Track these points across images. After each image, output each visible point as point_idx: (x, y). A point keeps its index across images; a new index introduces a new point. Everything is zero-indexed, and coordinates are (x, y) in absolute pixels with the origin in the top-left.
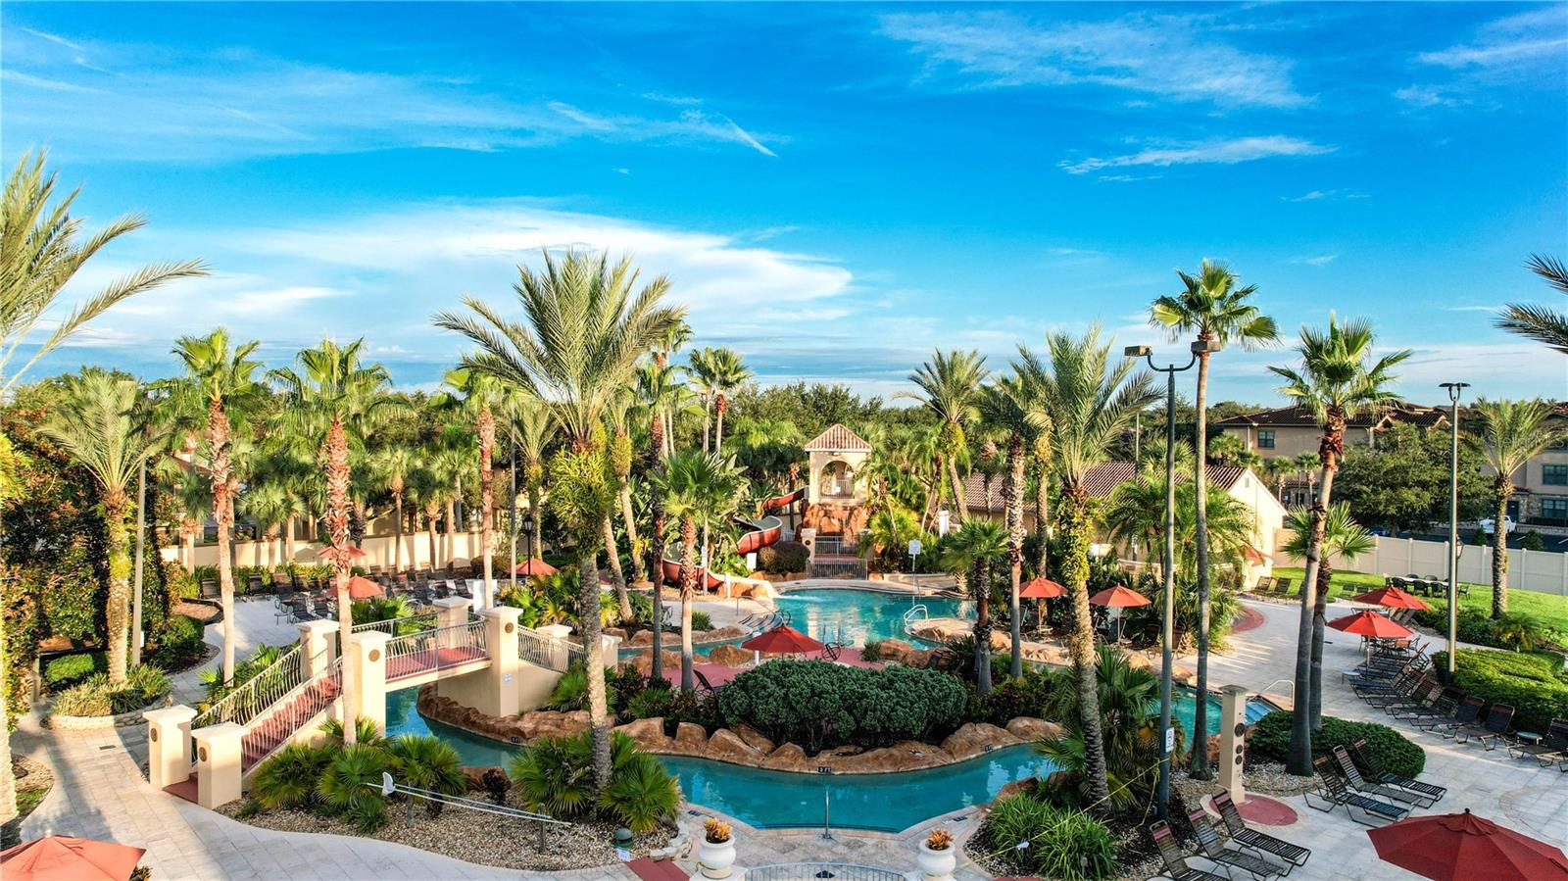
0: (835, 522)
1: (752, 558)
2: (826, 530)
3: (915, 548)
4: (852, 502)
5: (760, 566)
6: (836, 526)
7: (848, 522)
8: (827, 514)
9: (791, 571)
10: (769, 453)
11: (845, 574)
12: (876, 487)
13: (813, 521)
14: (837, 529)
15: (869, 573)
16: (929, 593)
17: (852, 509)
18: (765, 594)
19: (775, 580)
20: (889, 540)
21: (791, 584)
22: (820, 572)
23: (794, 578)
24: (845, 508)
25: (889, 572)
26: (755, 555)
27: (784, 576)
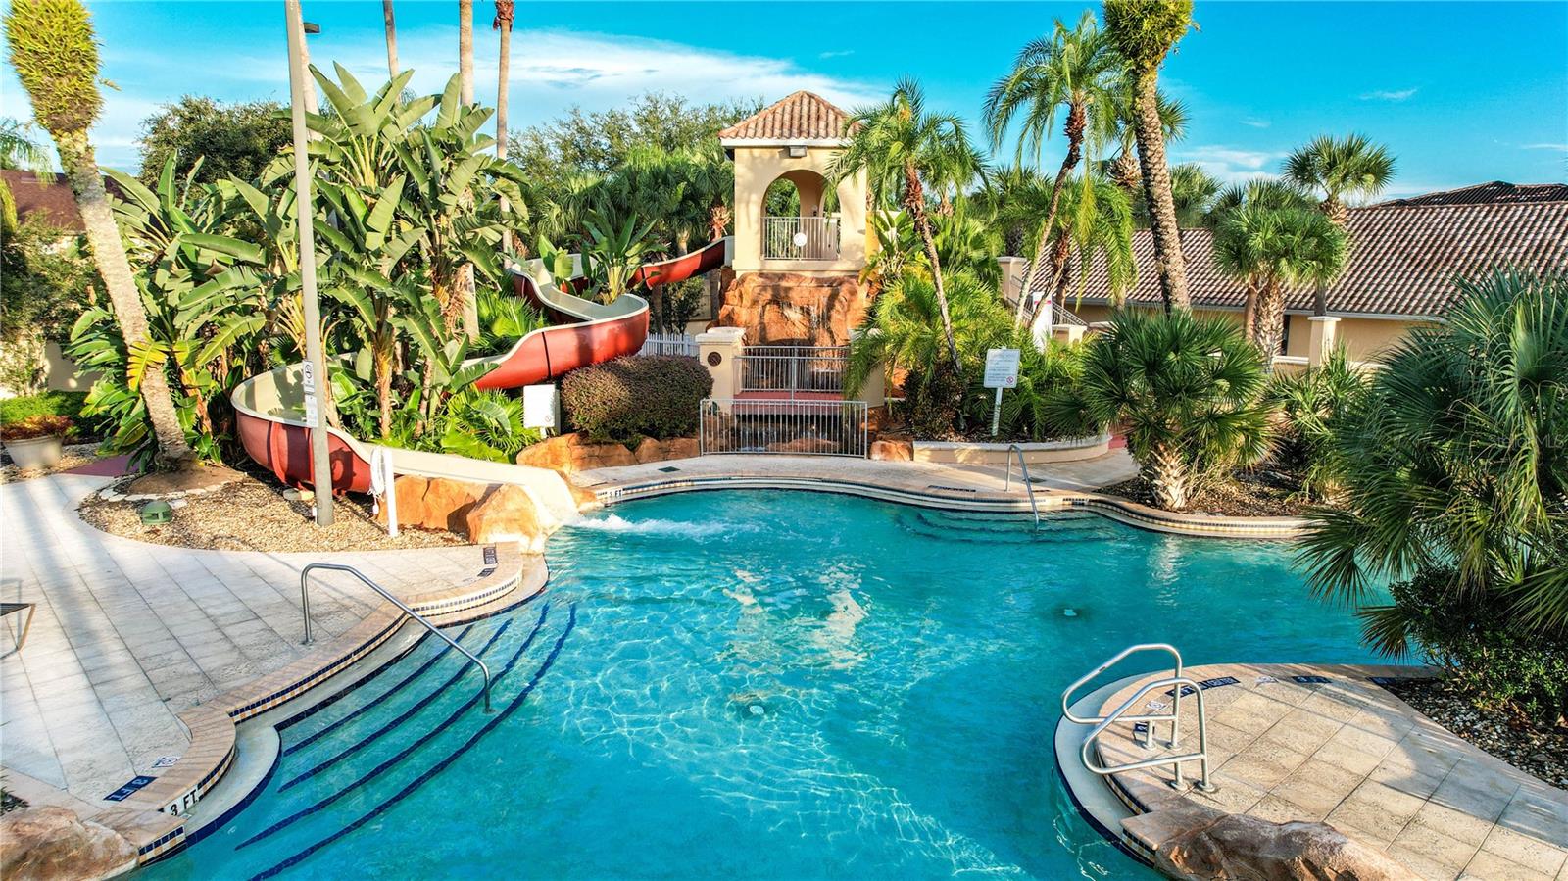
0: (794, 314)
1: (539, 402)
2: (774, 333)
3: (1002, 369)
4: (837, 269)
5: (564, 424)
6: (795, 324)
7: (825, 318)
8: (780, 299)
9: (653, 432)
10: (666, 182)
11: (808, 439)
12: (891, 234)
13: (743, 314)
14: (799, 331)
15: (873, 437)
16: (1051, 502)
17: (835, 285)
18: (522, 522)
19: (604, 461)
20: (928, 349)
21: (647, 473)
22: (748, 432)
23: (665, 454)
24: (821, 283)
25: (928, 437)
26: (549, 391)
27: (633, 448)
